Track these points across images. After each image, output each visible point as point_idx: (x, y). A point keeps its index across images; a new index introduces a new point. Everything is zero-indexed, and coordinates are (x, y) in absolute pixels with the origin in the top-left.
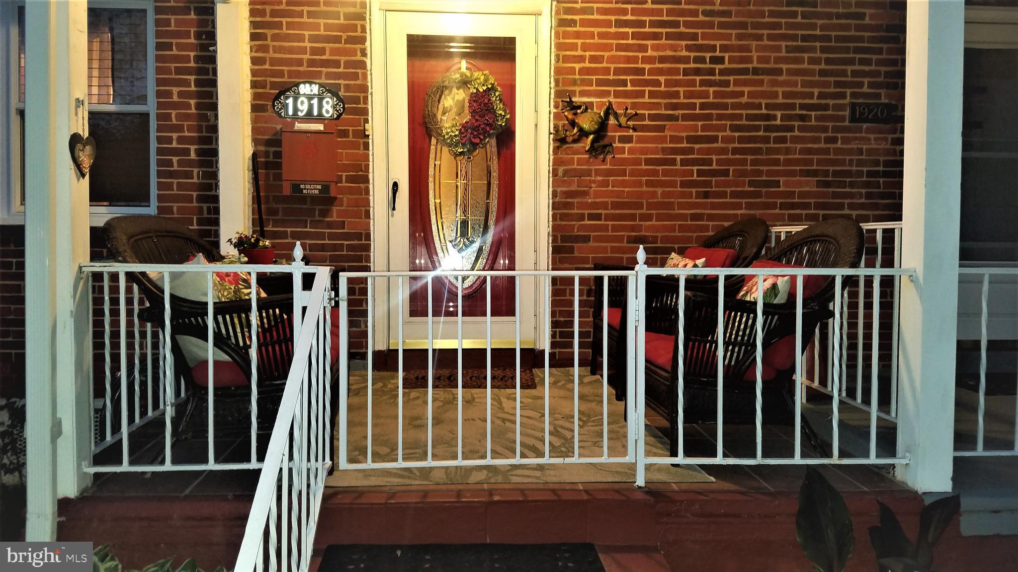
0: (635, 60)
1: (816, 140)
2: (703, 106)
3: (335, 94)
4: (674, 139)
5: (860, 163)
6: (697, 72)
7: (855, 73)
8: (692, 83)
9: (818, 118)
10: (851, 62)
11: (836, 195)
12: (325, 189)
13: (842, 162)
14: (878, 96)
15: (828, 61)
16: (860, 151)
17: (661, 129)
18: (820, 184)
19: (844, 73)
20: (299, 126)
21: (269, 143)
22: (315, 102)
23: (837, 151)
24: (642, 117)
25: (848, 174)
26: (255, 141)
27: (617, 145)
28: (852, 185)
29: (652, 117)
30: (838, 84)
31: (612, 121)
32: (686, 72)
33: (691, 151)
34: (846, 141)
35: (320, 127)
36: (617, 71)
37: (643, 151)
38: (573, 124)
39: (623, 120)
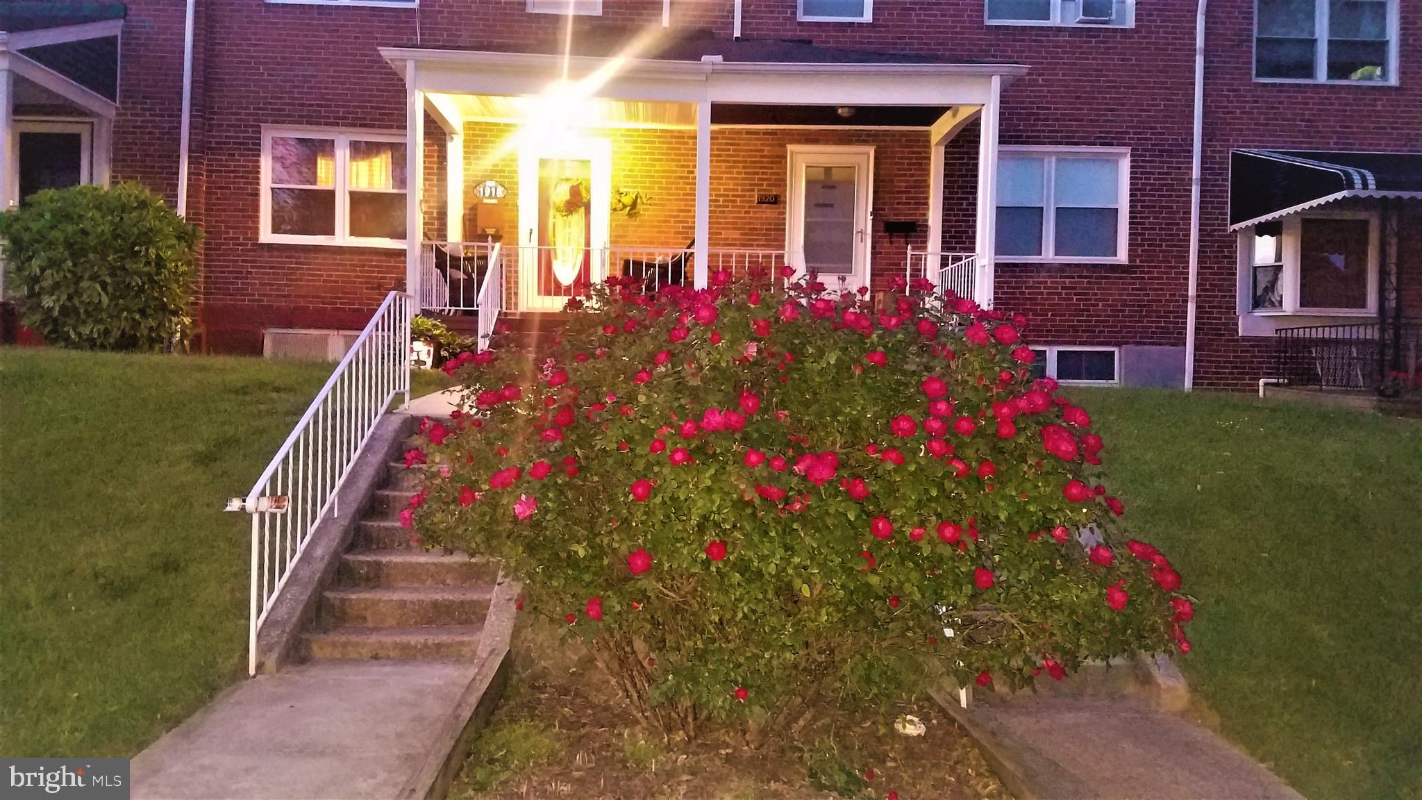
0: (651, 171)
1: (740, 212)
2: (684, 195)
3: (502, 186)
4: (670, 210)
5: (762, 224)
6: (681, 178)
7: (760, 179)
8: (679, 183)
9: (741, 202)
10: (757, 173)
11: (750, 240)
12: (497, 231)
13: (753, 224)
14: (771, 191)
15: (746, 173)
16: (762, 218)
17: (664, 205)
18: (742, 234)
19: (754, 179)
20: (486, 201)
21: (471, 209)
22: (493, 190)
23: (750, 218)
24: (654, 199)
25: (756, 229)
26: (465, 209)
27: (641, 212)
28: (758, 235)
29: (659, 199)
30: (751, 185)
31: (639, 201)
32: (676, 178)
33: (678, 216)
34: (754, 213)
35: (494, 201)
36: (641, 176)
37: (656, 216)
38: (620, 201)
39: (645, 201)
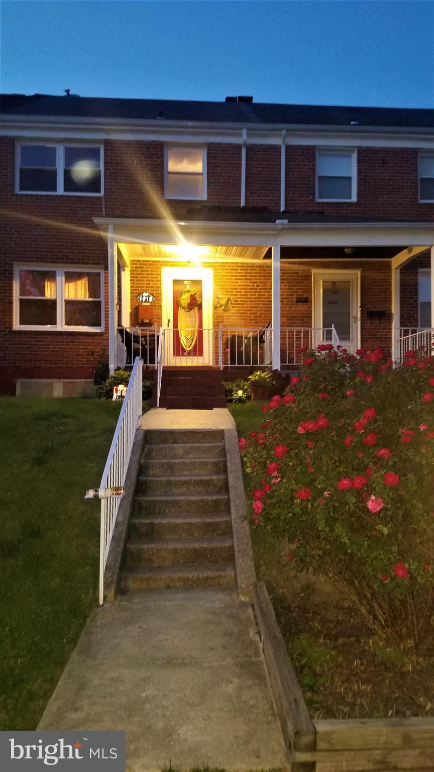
0: (235, 286)
1: (286, 307)
2: (255, 298)
3: (153, 295)
4: (247, 307)
5: (299, 314)
6: (253, 289)
7: (297, 289)
8: (251, 292)
9: (287, 301)
10: (295, 286)
11: (293, 323)
12: (150, 321)
13: (294, 314)
14: (303, 295)
15: (289, 286)
16: (298, 311)
17: (244, 304)
18: (287, 320)
19: (294, 289)
20: (143, 304)
21: (135, 309)
22: (147, 298)
23: (292, 311)
24: (238, 301)
25: (296, 317)
26: (131, 308)
27: (231, 308)
28: (297, 320)
29: (241, 301)
30: (292, 292)
31: (229, 302)
32: (250, 289)
33: (251, 310)
34: (295, 307)
35: (149, 304)
36: (231, 289)
37: (239, 310)
38: (219, 303)
39: (233, 302)
